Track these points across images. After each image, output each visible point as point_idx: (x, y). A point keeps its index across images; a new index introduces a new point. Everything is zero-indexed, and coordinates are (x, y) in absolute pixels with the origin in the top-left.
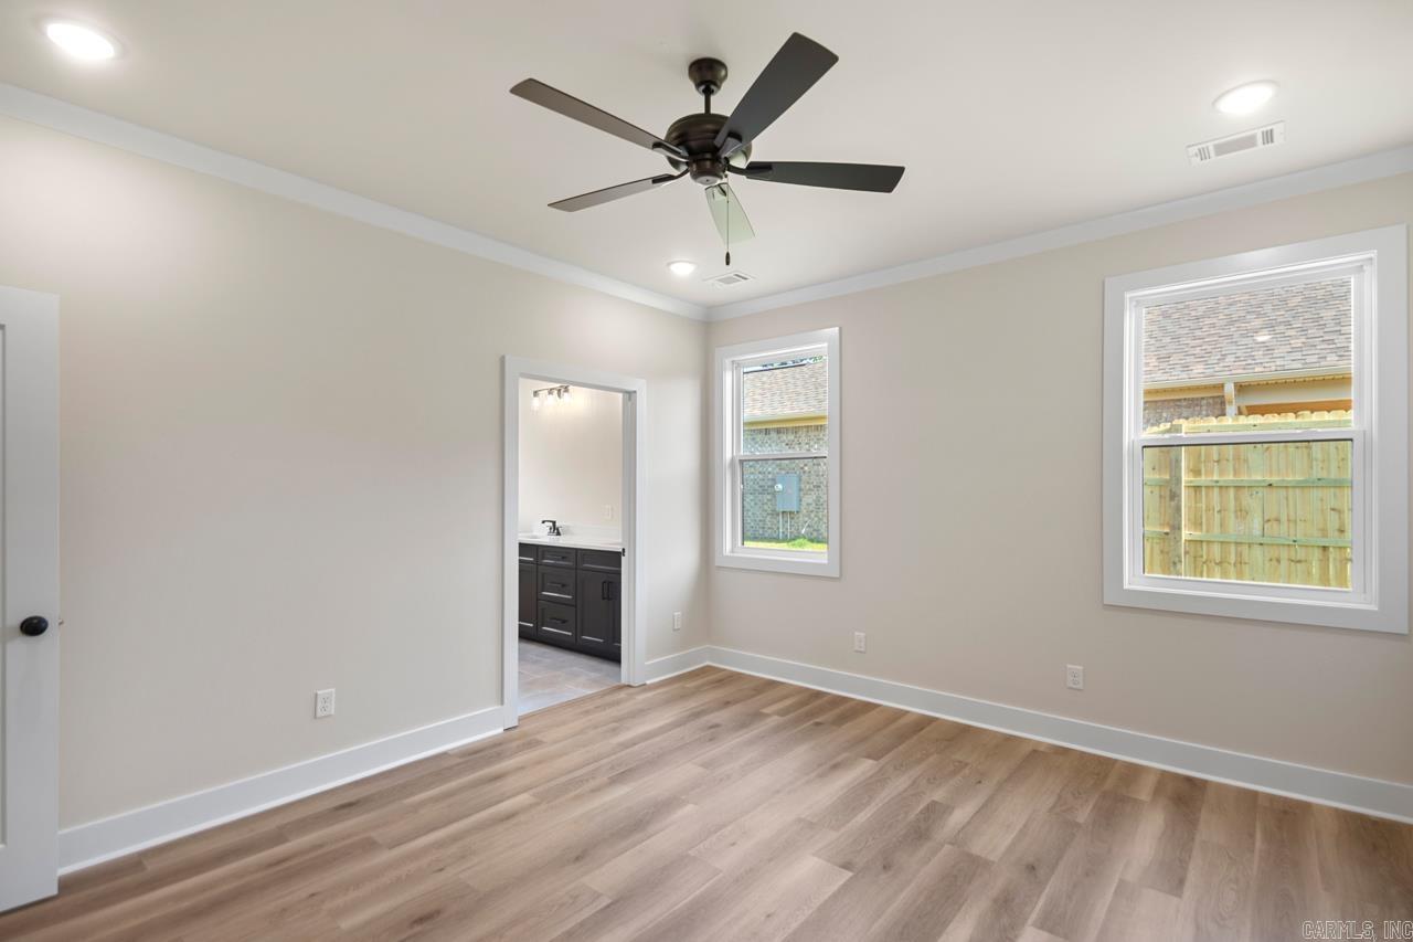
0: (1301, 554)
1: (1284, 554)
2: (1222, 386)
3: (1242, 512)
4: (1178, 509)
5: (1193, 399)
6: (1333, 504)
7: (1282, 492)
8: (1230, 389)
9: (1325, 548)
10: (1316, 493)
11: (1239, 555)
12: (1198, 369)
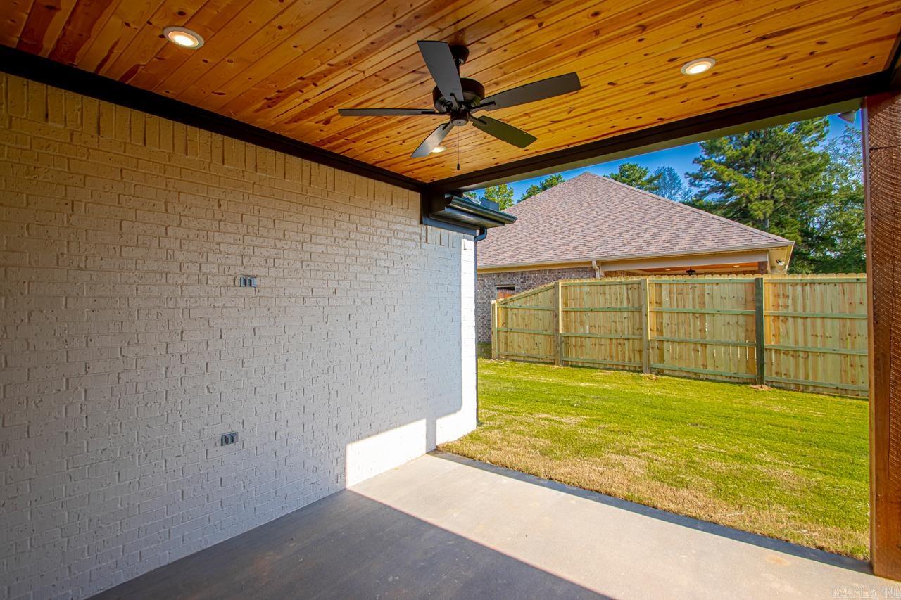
0: (603, 341)
1: (597, 341)
2: (591, 262)
3: (583, 324)
4: (558, 321)
5: (584, 268)
6: (613, 319)
7: (596, 313)
8: (594, 264)
9: (611, 339)
10: (608, 314)
11: (582, 342)
12: (585, 254)
